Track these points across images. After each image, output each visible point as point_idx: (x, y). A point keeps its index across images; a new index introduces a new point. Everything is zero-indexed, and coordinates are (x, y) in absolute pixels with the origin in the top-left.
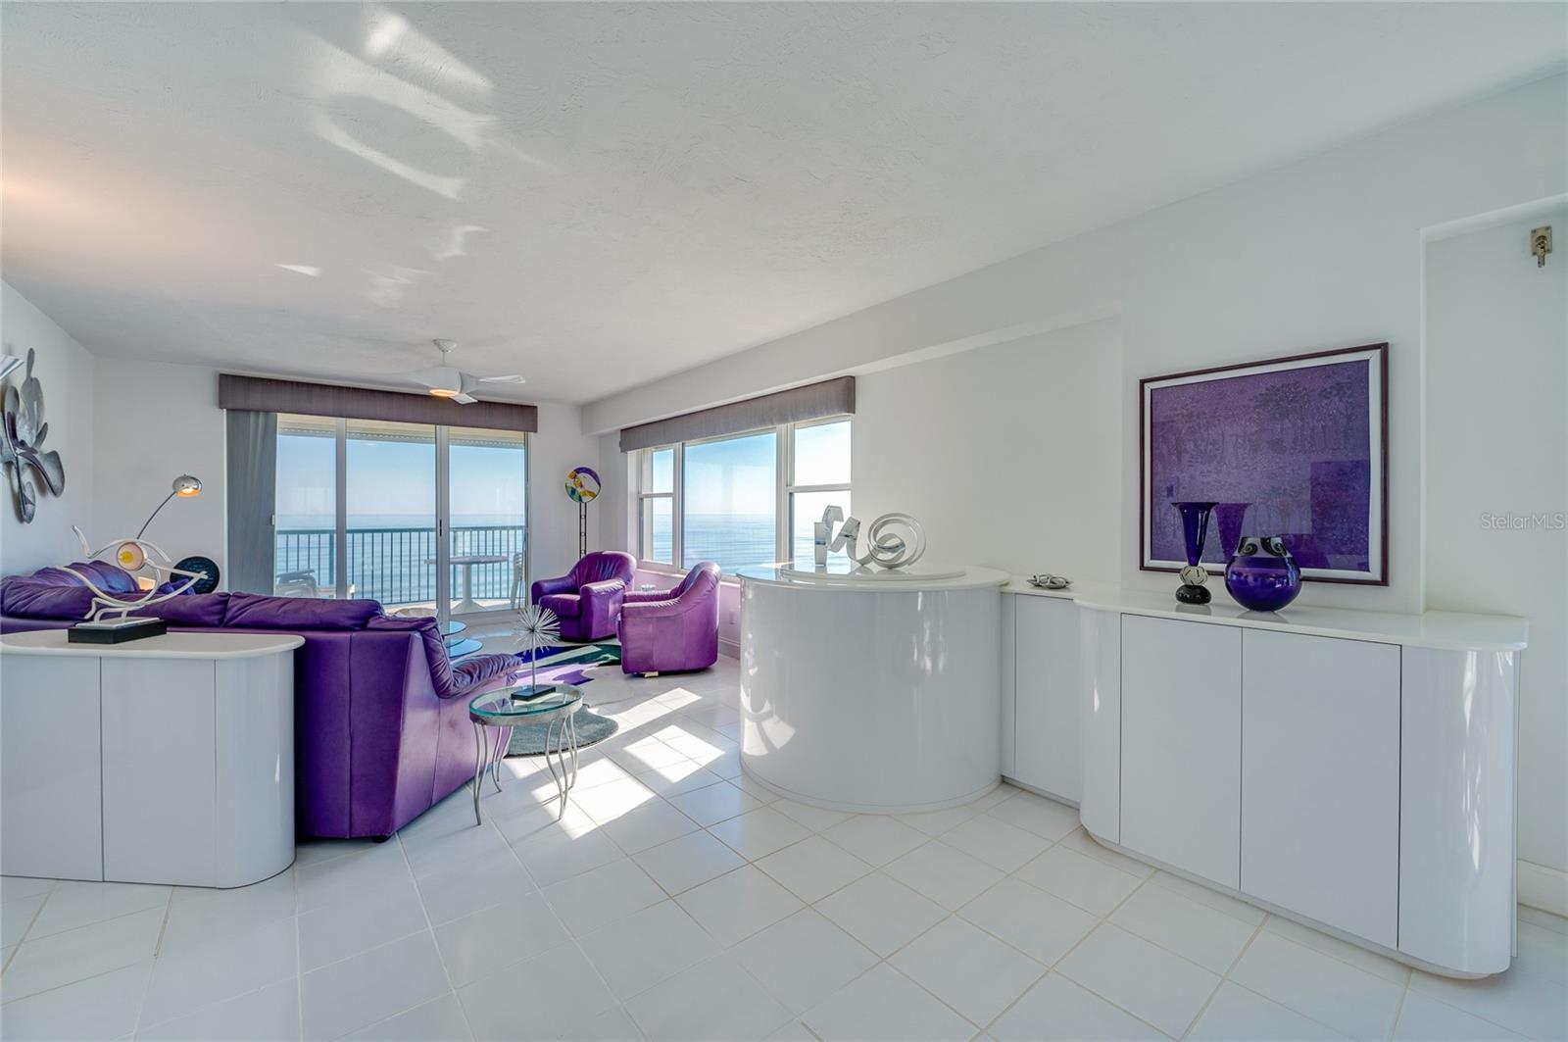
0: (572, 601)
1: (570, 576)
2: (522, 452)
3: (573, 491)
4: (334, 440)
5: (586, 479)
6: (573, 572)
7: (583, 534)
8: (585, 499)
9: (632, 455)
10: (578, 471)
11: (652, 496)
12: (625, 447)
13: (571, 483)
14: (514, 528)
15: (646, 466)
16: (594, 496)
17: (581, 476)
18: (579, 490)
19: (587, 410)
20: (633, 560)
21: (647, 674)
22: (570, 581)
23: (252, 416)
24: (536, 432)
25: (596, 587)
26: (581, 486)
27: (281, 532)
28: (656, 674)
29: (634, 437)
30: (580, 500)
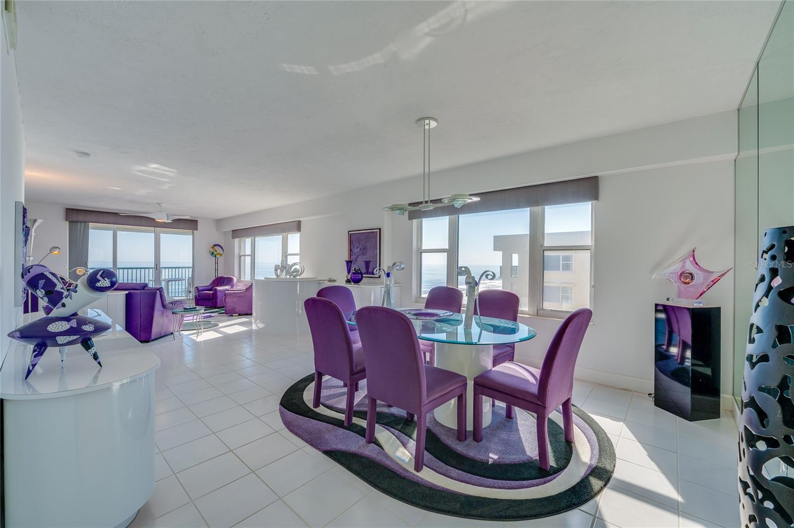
0: (210, 294)
2: (192, 236)
3: (213, 253)
4: (112, 232)
5: (219, 250)
6: (211, 284)
7: (216, 270)
8: (217, 256)
9: (237, 241)
10: (215, 245)
11: (245, 255)
12: (234, 237)
13: (212, 250)
14: (188, 268)
15: (242, 244)
16: (221, 255)
17: (216, 247)
18: (215, 253)
19: (219, 222)
20: (235, 279)
21: (234, 315)
22: (210, 287)
23: (79, 223)
24: (197, 230)
25: (219, 288)
26: (216, 251)
28: (237, 315)
29: (237, 233)
30: (216, 257)
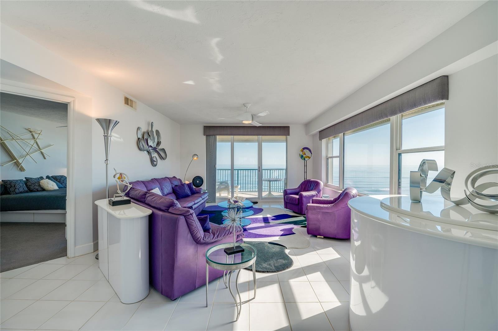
0: (296, 198)
1: (298, 188)
2: (285, 143)
3: (302, 156)
4: (231, 143)
5: (306, 151)
6: (299, 187)
7: (305, 172)
8: (306, 159)
9: (324, 141)
10: (304, 149)
11: (332, 157)
12: (321, 138)
13: (301, 154)
15: (330, 145)
16: (309, 158)
17: (305, 150)
18: (304, 156)
19: (307, 125)
20: (322, 184)
21: (318, 237)
22: (298, 190)
23: (211, 136)
24: (289, 135)
25: (305, 194)
26: (305, 154)
27: (218, 170)
28: (323, 237)
29: (324, 134)
30: (305, 159)
